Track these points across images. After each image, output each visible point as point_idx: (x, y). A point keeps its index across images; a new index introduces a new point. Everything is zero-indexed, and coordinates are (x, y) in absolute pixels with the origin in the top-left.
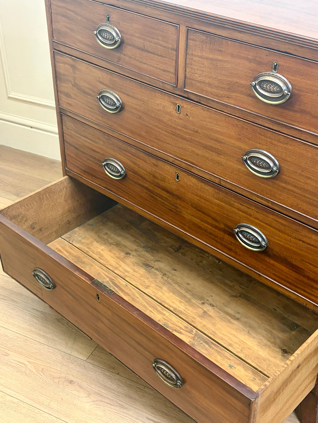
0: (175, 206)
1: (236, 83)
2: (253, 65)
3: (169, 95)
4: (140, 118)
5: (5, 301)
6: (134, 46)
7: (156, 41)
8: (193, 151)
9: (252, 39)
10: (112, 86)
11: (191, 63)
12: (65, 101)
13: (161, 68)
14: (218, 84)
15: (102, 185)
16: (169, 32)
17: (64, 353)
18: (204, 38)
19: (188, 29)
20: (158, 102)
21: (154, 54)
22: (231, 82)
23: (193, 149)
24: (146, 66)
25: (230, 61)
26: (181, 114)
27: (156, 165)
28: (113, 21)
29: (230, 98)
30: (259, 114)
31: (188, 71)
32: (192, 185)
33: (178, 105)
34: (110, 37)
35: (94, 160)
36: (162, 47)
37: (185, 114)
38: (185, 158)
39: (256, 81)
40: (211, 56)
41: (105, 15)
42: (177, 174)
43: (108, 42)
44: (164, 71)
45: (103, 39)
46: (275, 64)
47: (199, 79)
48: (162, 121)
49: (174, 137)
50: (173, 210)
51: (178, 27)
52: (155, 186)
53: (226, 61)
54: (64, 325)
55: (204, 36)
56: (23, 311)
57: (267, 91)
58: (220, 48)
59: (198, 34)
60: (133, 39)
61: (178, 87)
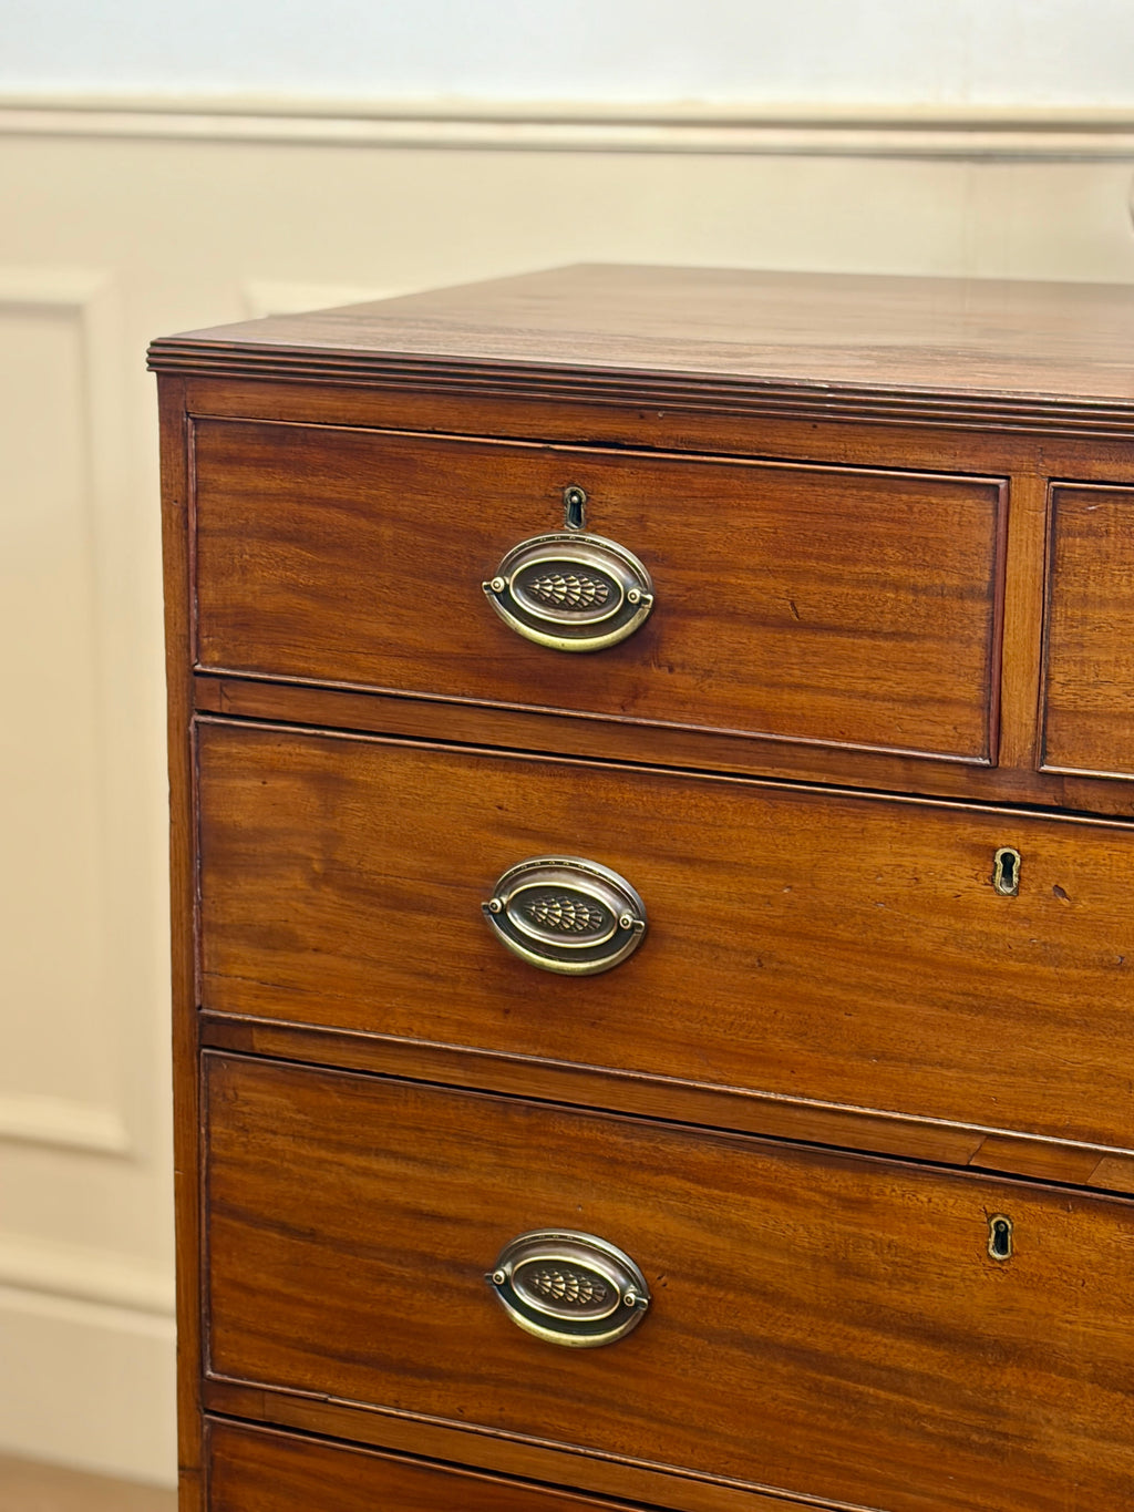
0: (988, 1411)
3: (944, 815)
4: (761, 966)
6: (732, 616)
7: (867, 569)
8: (1100, 1071)
10: (580, 835)
11: (1077, 639)
12: (248, 974)
13: (900, 690)
15: (470, 1412)
16: (949, 519)
19: (1055, 488)
20: (880, 860)
21: (854, 632)
23: (1101, 1061)
24: (802, 699)
26: (1022, 891)
27: (858, 1201)
28: (599, 517)
31: (1060, 678)
32: (1095, 1257)
33: (1001, 852)
34: (592, 591)
35: (420, 1274)
36: (904, 596)
37: (1048, 889)
38: (1049, 1118)
41: (558, 495)
42: (999, 1218)
43: (576, 619)
44: (916, 701)
45: (543, 607)
47: (1129, 704)
48: (905, 954)
49: (981, 1019)
50: (975, 1437)
51: (1002, 487)
52: (854, 1321)
59: (1116, 502)
60: (724, 585)
61: (1005, 763)
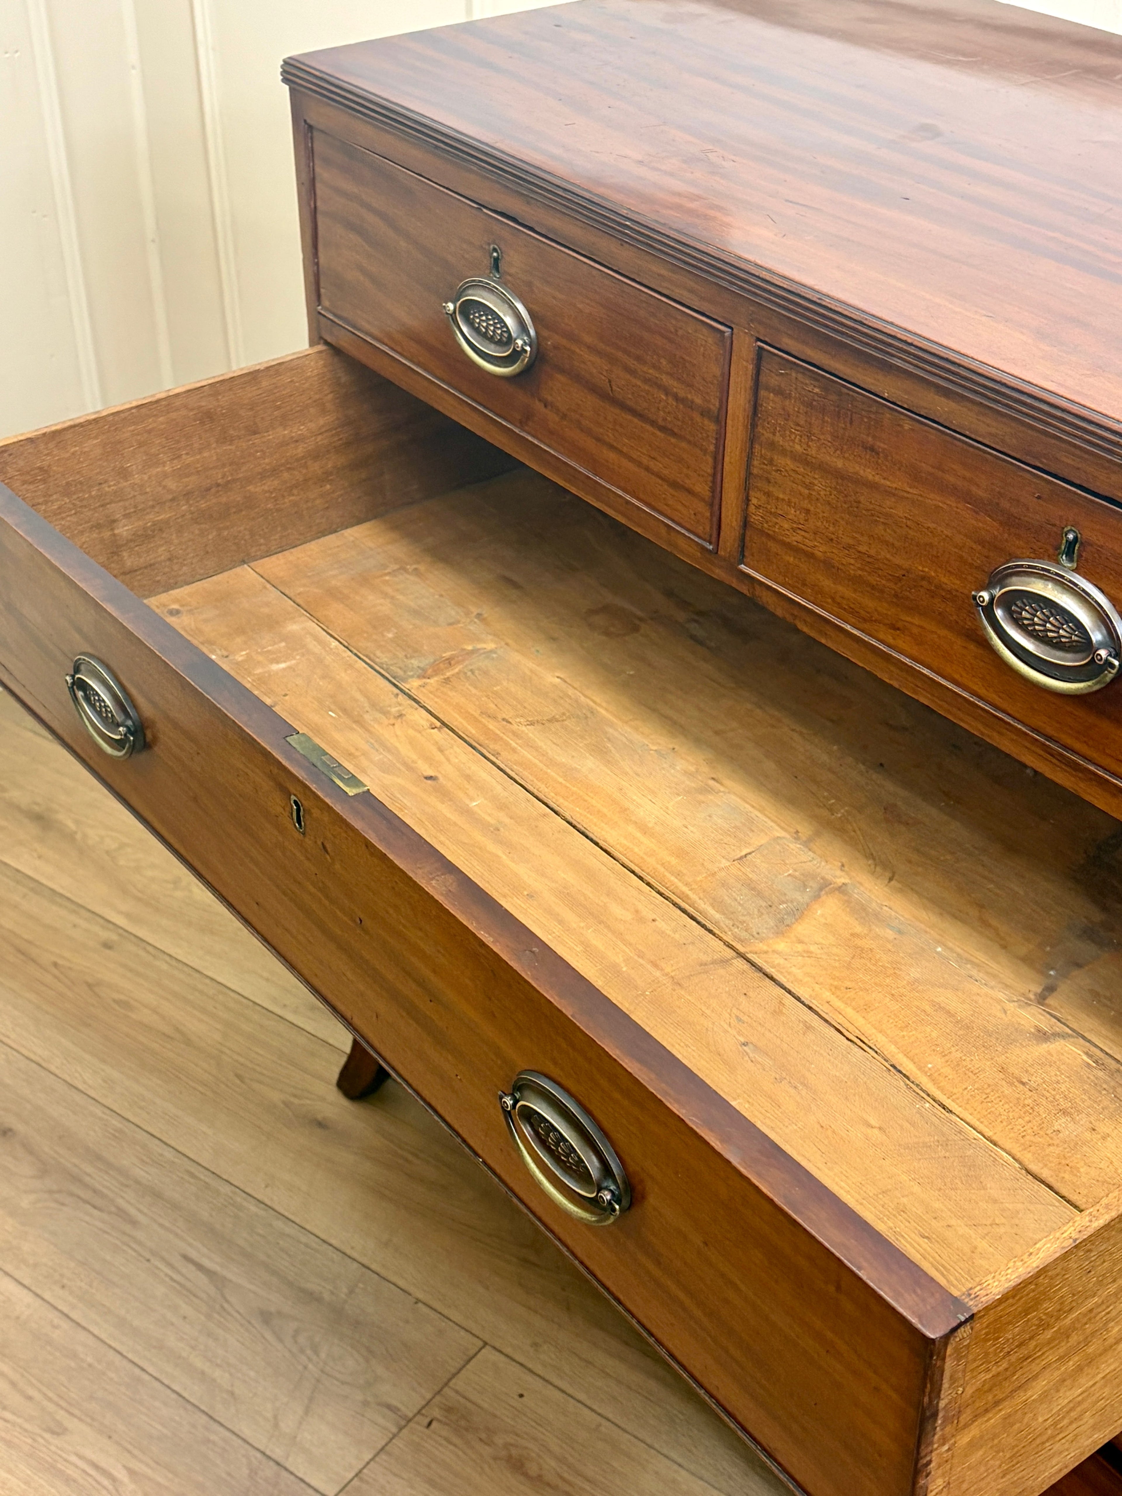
1: (923, 578)
2: (987, 525)
5: (96, 1212)
6: (577, 378)
7: (651, 371)
9: (988, 425)
11: (766, 475)
13: (666, 472)
14: (859, 569)
16: (697, 348)
17: (259, 1455)
18: (817, 390)
19: (759, 347)
21: (641, 416)
22: (904, 572)
24: (612, 456)
25: (905, 495)
28: (510, 275)
29: (898, 629)
30: (1004, 711)
31: (754, 501)
34: (499, 332)
36: (671, 400)
39: (994, 588)
40: (840, 464)
41: (487, 247)
43: (491, 349)
44: (674, 485)
45: (474, 334)
46: (1071, 536)
47: (794, 538)
51: (728, 334)
53: (889, 493)
54: (281, 1341)
55: (816, 384)
56: (148, 1260)
57: (1032, 634)
58: (870, 439)
59: (797, 372)
60: (574, 352)
61: (721, 553)
